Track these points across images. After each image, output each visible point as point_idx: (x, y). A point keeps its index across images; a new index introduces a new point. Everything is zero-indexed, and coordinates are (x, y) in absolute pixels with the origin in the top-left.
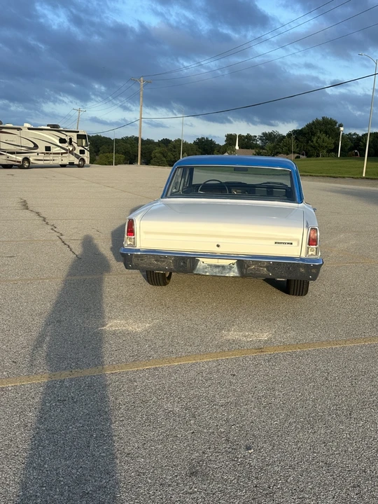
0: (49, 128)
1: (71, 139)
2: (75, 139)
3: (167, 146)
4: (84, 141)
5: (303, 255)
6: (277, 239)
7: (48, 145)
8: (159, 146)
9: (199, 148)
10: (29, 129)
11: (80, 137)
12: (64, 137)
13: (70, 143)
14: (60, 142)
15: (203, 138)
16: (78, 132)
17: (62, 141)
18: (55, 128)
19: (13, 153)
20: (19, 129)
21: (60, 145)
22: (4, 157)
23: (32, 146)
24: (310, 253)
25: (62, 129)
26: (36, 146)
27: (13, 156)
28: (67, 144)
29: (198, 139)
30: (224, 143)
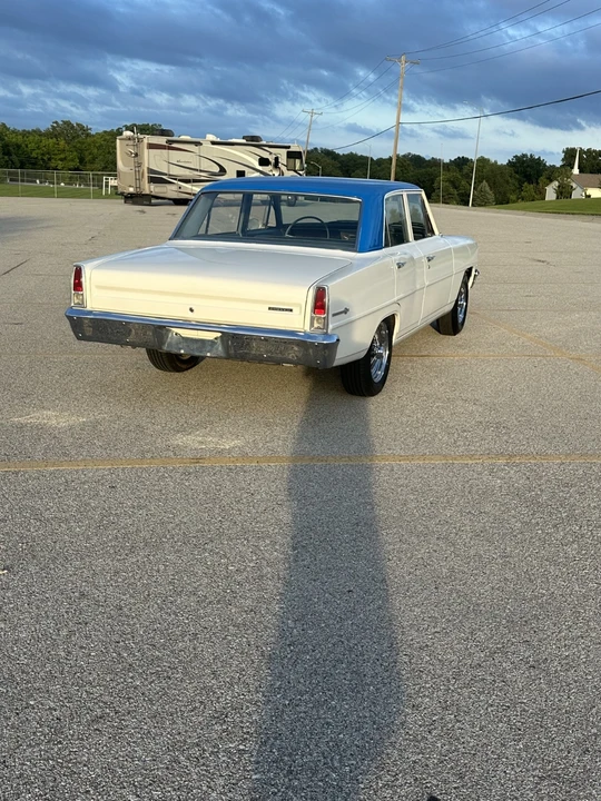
0: (244, 141)
1: (277, 159)
2: (283, 159)
3: (461, 170)
4: (298, 161)
5: (307, 328)
6: (272, 303)
7: (242, 168)
8: (449, 170)
9: (517, 173)
10: (213, 143)
11: (292, 155)
12: (265, 155)
13: (276, 165)
14: (260, 165)
15: (524, 156)
16: (289, 147)
17: (264, 162)
18: (253, 141)
19: (187, 181)
20: (198, 144)
21: (260, 168)
22: (174, 188)
23: (217, 169)
24: (316, 325)
25: (264, 143)
26: (223, 171)
27: (188, 186)
28: (270, 167)
29: (516, 157)
30: (561, 163)
